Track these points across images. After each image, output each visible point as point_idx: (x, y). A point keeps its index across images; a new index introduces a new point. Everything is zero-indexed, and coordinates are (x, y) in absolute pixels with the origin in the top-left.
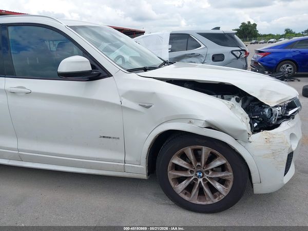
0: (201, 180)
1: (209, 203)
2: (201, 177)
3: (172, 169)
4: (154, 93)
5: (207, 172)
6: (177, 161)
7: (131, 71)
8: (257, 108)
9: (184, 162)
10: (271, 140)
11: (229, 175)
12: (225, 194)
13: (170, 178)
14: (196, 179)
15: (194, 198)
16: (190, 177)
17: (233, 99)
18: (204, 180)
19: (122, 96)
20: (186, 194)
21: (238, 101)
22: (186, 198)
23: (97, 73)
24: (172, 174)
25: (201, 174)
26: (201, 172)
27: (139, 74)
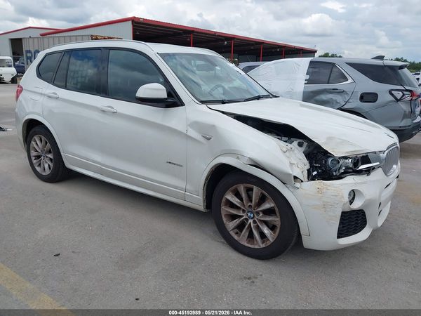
0: (251, 221)
1: (256, 247)
2: (252, 218)
3: (226, 205)
4: (214, 126)
5: (258, 213)
6: (230, 197)
7: (203, 102)
8: (320, 156)
9: (237, 200)
10: (324, 190)
11: (276, 220)
12: (272, 240)
13: (223, 214)
14: (247, 220)
15: (242, 239)
16: (242, 216)
17: (295, 143)
18: (254, 222)
19: (189, 125)
20: (237, 233)
21: (300, 145)
22: (236, 237)
23: (172, 101)
24: (225, 210)
25: (252, 215)
26: (251, 212)
27: (209, 106)
